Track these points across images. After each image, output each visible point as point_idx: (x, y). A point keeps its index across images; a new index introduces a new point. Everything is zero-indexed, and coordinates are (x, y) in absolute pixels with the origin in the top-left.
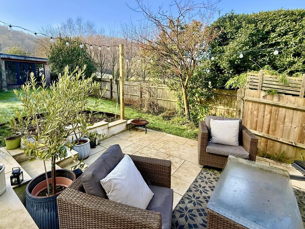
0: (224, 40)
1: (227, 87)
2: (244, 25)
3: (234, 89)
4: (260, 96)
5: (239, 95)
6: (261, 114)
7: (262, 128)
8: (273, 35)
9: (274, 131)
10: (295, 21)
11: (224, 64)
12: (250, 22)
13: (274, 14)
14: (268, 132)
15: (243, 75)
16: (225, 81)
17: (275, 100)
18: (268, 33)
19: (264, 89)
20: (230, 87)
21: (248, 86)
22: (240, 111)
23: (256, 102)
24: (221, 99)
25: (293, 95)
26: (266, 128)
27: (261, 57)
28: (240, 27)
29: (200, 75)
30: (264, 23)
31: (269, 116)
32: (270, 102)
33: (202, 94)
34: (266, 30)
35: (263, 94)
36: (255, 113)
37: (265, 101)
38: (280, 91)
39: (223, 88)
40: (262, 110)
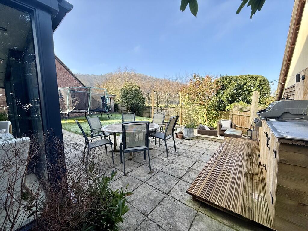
0: (223, 87)
1: (226, 110)
2: (232, 82)
3: (229, 111)
4: (237, 112)
5: (230, 113)
6: (239, 119)
7: (239, 124)
8: (245, 86)
9: (243, 125)
10: (254, 80)
11: (224, 100)
12: (234, 80)
13: (245, 77)
14: (241, 126)
15: (232, 105)
16: (225, 107)
17: (243, 114)
18: (243, 85)
19: (239, 110)
20: (227, 109)
21: (234, 109)
22: (231, 118)
23: (237, 115)
24: (223, 116)
25: (248, 112)
26: (240, 124)
27: (241, 96)
28: (230, 82)
29: (213, 104)
30: (241, 81)
31: (241, 120)
32: (241, 115)
33: (214, 114)
34: (242, 84)
35: (239, 112)
36: (237, 119)
37: (240, 114)
38: (244, 111)
39: (224, 110)
40: (239, 118)
